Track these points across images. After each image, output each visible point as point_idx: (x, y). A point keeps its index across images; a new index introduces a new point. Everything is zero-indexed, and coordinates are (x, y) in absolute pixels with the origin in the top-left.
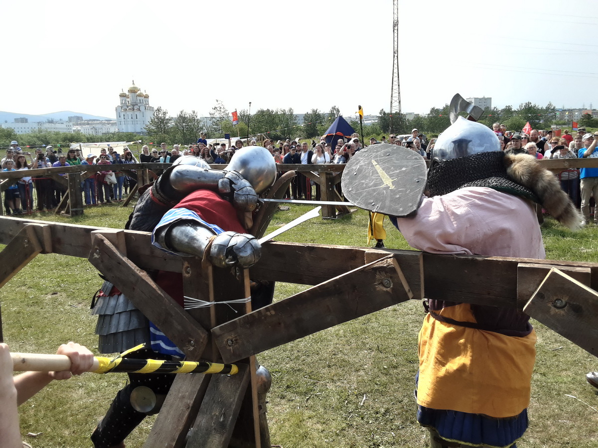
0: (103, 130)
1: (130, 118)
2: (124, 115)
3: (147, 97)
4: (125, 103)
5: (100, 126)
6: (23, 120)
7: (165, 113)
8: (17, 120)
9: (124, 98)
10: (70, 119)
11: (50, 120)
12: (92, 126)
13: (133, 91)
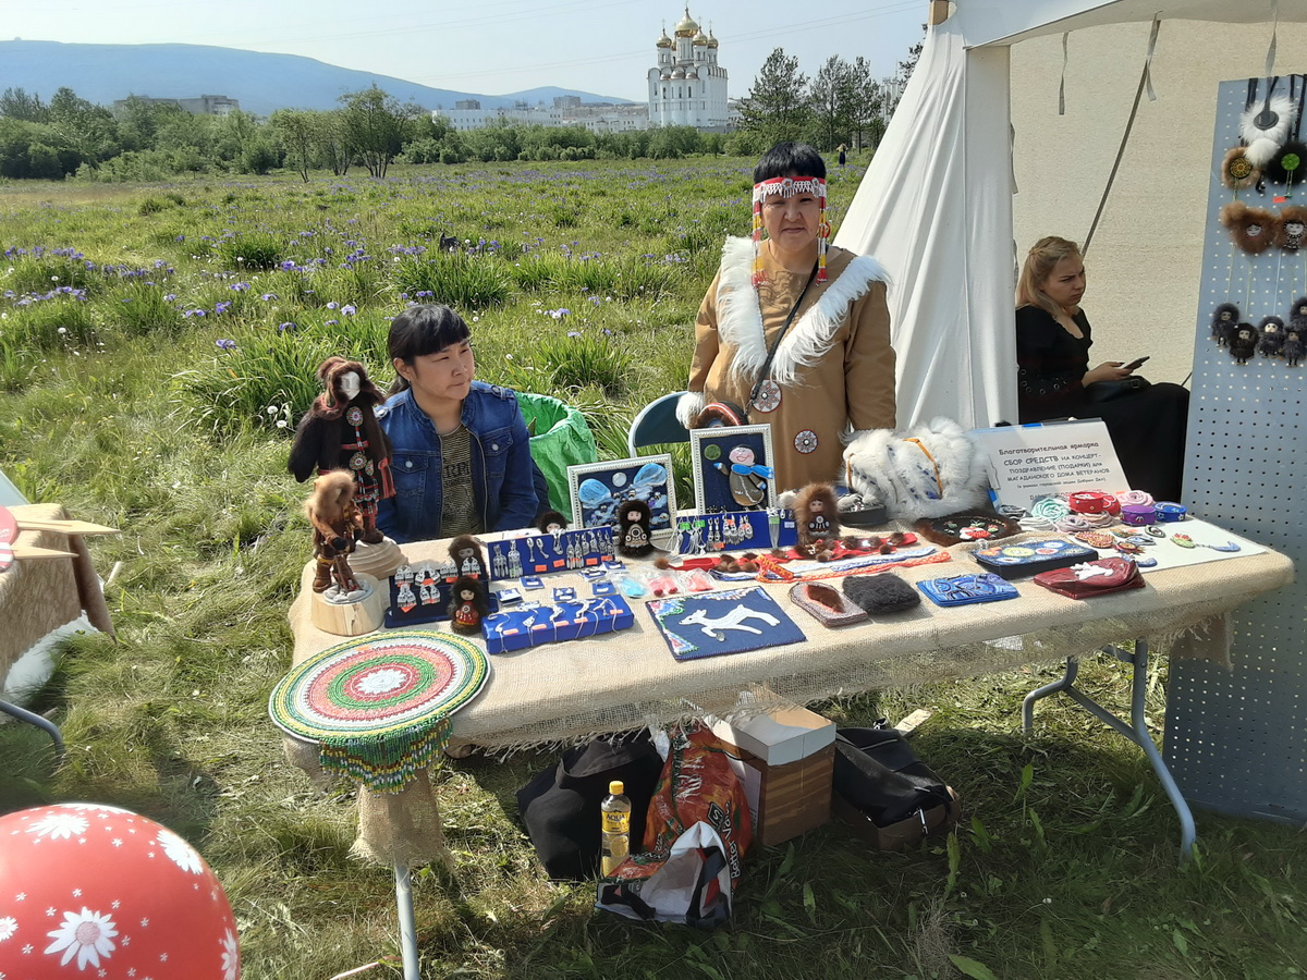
1: (676, 95)
2: (664, 90)
3: (713, 45)
4: (668, 62)
5: (614, 116)
6: (473, 103)
8: (459, 105)
9: (666, 50)
10: (557, 102)
11: (521, 101)
12: (599, 119)
13: (684, 33)
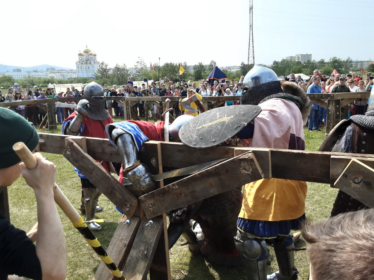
0: (68, 76)
1: (85, 68)
2: (81, 67)
3: (95, 55)
4: (82, 59)
5: (66, 74)
6: (19, 70)
7: (106, 66)
8: (14, 70)
9: (81, 56)
10: (48, 70)
11: (35, 70)
12: (61, 74)
13: (86, 52)
